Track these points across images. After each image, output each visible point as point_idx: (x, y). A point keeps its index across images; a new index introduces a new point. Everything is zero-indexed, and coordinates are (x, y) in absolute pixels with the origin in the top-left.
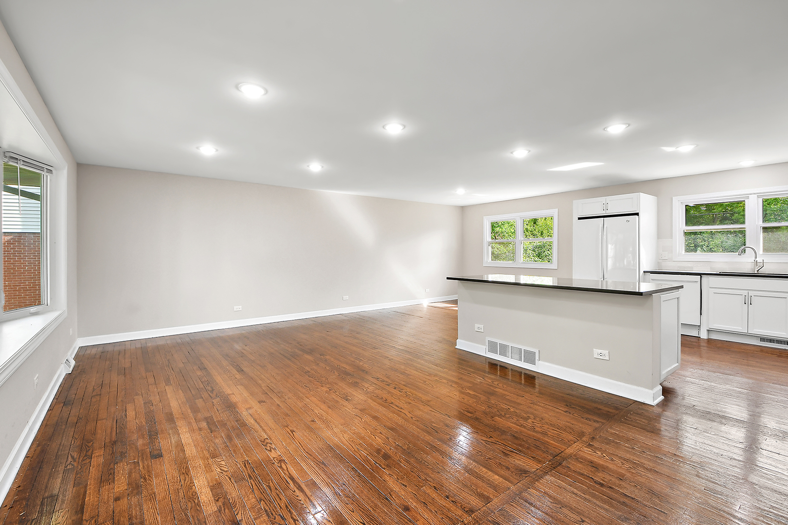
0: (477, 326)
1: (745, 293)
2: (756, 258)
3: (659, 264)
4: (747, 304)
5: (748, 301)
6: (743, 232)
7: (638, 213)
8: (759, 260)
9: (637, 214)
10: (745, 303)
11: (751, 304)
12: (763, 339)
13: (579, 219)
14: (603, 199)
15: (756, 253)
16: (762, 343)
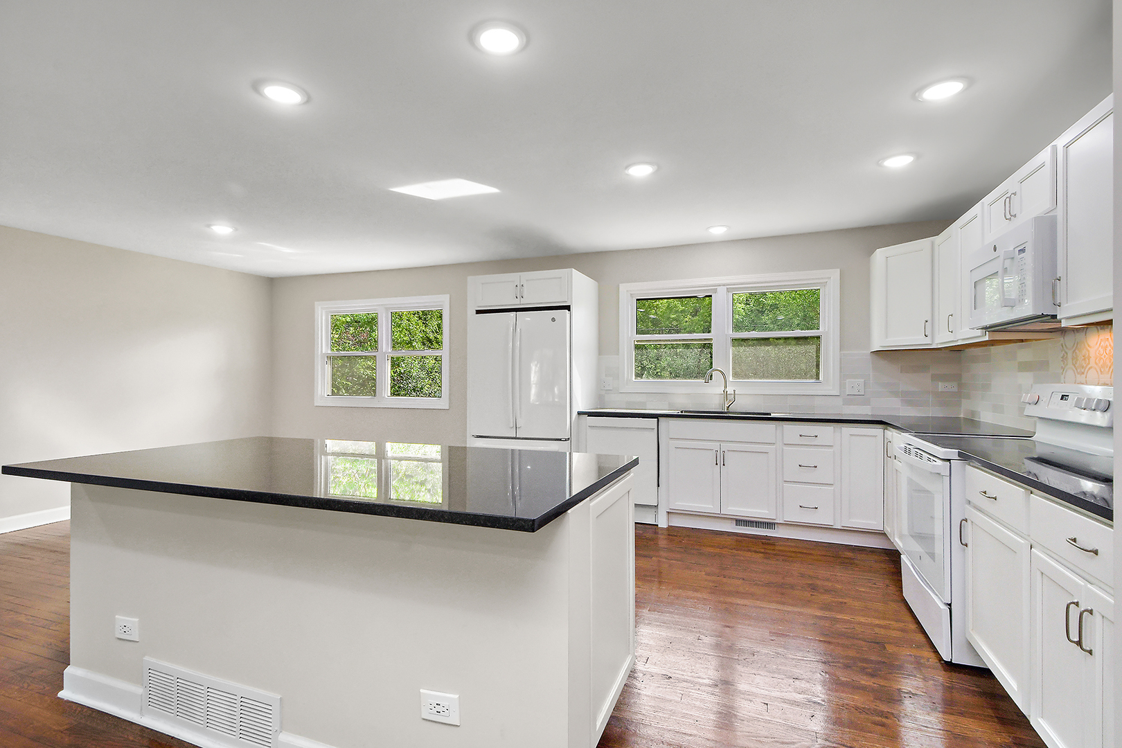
0: (121, 619)
1: (715, 446)
2: (726, 387)
3: (600, 398)
4: (719, 464)
5: (720, 460)
6: (707, 346)
7: (570, 306)
8: (730, 390)
9: (568, 308)
10: (717, 464)
11: (724, 465)
12: (739, 522)
13: (478, 312)
14: (514, 277)
15: (725, 378)
16: (738, 529)
